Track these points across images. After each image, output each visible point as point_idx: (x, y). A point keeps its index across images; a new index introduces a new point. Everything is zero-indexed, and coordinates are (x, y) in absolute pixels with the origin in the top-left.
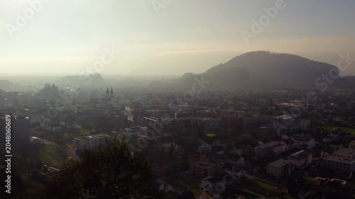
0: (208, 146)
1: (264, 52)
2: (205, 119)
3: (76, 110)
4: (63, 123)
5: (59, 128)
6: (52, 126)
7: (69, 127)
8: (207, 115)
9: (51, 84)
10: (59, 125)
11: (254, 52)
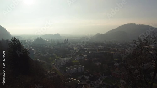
0: (118, 64)
1: (133, 24)
2: (113, 52)
3: (52, 48)
4: (48, 53)
5: (46, 55)
6: (44, 54)
7: (50, 55)
8: (113, 50)
9: (40, 37)
10: (46, 54)
11: (128, 24)
